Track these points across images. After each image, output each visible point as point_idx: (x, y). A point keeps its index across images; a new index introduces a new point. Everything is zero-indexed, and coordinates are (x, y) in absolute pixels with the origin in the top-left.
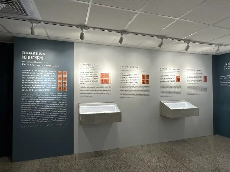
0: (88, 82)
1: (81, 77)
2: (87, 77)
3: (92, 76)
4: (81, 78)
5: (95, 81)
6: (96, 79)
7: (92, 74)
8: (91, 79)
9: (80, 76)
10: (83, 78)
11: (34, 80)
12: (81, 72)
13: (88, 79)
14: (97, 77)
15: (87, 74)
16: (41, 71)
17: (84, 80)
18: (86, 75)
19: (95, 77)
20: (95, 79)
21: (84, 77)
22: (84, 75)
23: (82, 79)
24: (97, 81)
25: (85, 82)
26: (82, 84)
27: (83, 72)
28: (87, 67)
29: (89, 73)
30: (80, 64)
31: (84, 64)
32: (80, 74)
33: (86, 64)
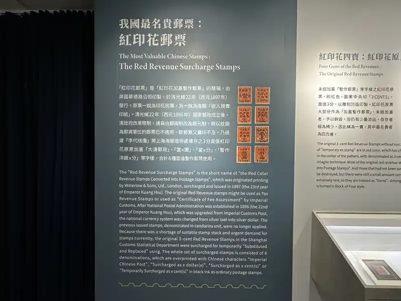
0: (349, 127)
1: (322, 108)
2: (347, 108)
3: (366, 105)
4: (324, 111)
5: (380, 123)
6: (385, 116)
7: (368, 93)
8: (365, 115)
9: (320, 104)
10: (329, 111)
11: (158, 123)
12: (324, 89)
13: (352, 115)
14: (389, 108)
15: (348, 93)
16: (180, 88)
17: (336, 119)
18: (343, 100)
19: (380, 108)
20: (380, 116)
21: (335, 108)
22: (335, 101)
23: (326, 115)
24: (389, 123)
25: (340, 127)
26: (326, 134)
27: (333, 89)
28: (348, 67)
29: (354, 89)
30: (321, 55)
31: (336, 56)
32: (320, 96)
33: (342, 56)
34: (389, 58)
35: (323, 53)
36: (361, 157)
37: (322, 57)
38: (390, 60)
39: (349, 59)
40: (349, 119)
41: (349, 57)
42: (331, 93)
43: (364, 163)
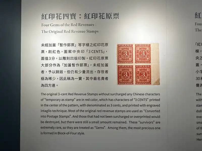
0: (69, 79)
1: (45, 62)
2: (67, 62)
3: (83, 58)
4: (47, 65)
5: (96, 75)
6: (101, 68)
7: (85, 48)
8: (83, 68)
9: (43, 58)
10: (51, 65)
12: (46, 45)
13: (71, 68)
14: (104, 62)
15: (68, 48)
17: (57, 72)
18: (62, 55)
19: (97, 62)
20: (96, 69)
21: (56, 61)
22: (56, 55)
23: (48, 68)
24: (105, 75)
25: (61, 79)
26: (48, 85)
27: (54, 45)
28: (67, 25)
29: (73, 45)
30: (43, 16)
31: (56, 16)
32: (43, 51)
33: (62, 15)
34: (103, 17)
35: (44, 14)
36: (81, 106)
37: (44, 17)
38: (104, 18)
39: (68, 19)
40: (68, 72)
41: (68, 17)
42: (52, 48)
43: (83, 111)
